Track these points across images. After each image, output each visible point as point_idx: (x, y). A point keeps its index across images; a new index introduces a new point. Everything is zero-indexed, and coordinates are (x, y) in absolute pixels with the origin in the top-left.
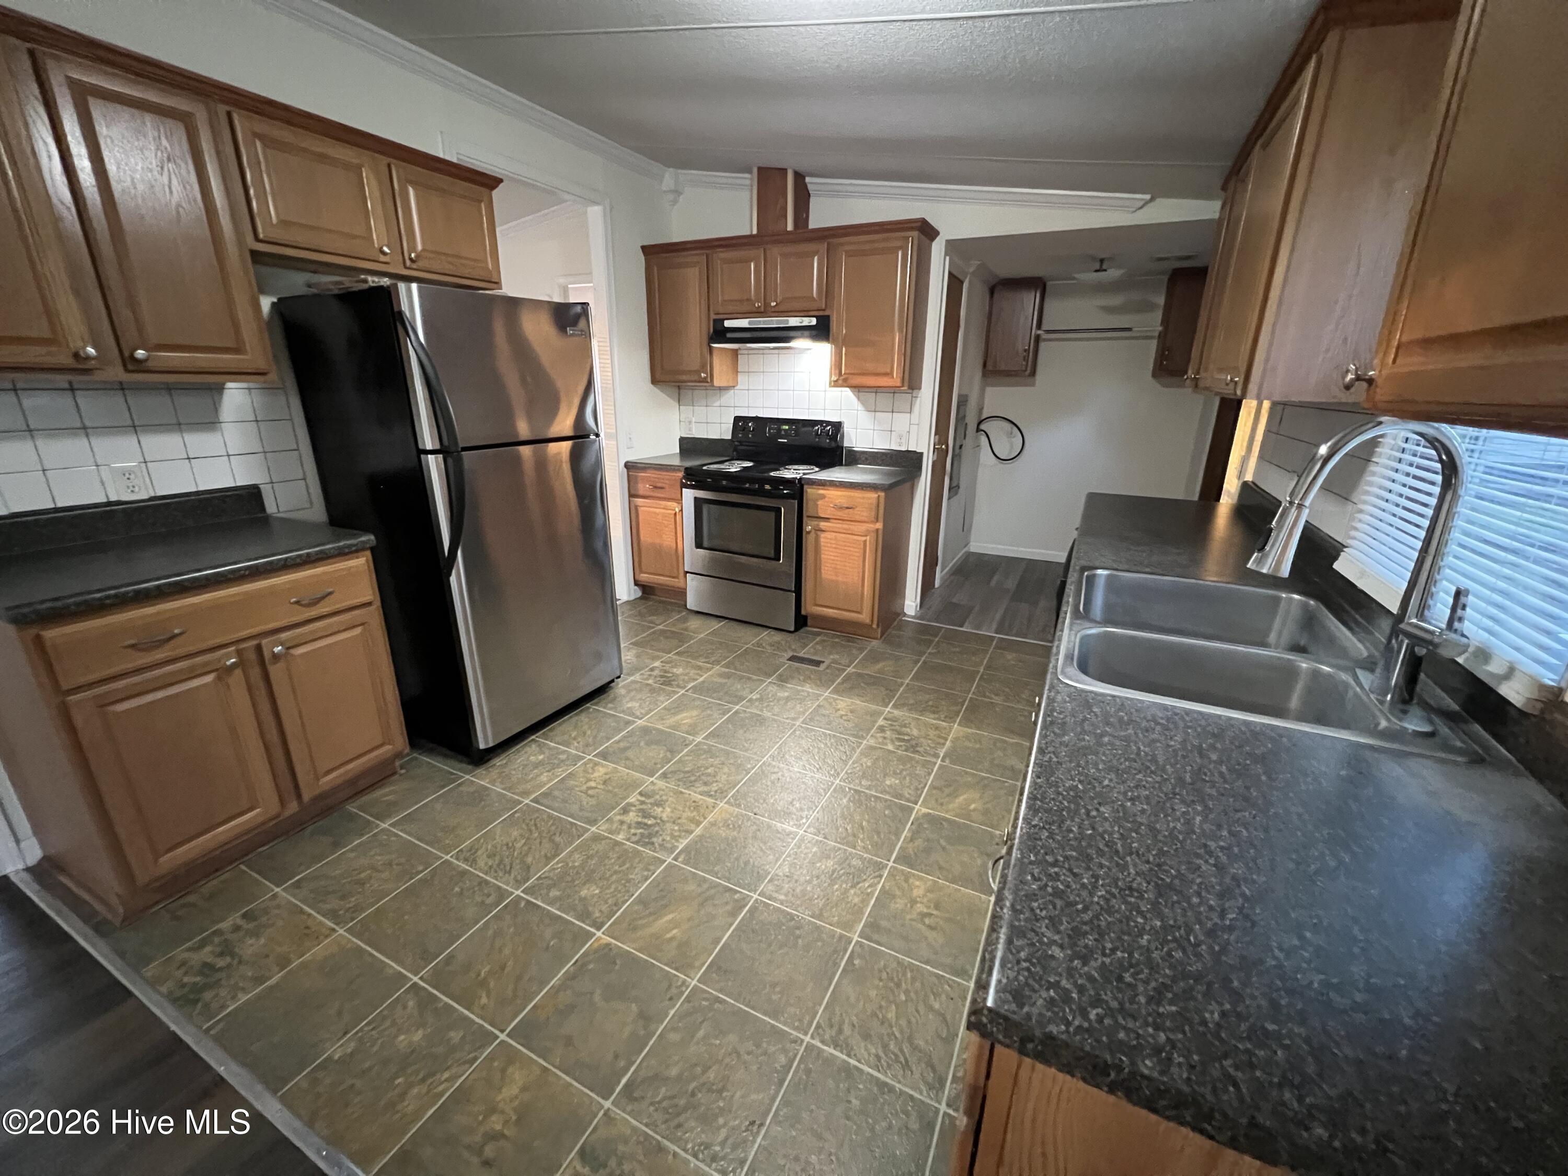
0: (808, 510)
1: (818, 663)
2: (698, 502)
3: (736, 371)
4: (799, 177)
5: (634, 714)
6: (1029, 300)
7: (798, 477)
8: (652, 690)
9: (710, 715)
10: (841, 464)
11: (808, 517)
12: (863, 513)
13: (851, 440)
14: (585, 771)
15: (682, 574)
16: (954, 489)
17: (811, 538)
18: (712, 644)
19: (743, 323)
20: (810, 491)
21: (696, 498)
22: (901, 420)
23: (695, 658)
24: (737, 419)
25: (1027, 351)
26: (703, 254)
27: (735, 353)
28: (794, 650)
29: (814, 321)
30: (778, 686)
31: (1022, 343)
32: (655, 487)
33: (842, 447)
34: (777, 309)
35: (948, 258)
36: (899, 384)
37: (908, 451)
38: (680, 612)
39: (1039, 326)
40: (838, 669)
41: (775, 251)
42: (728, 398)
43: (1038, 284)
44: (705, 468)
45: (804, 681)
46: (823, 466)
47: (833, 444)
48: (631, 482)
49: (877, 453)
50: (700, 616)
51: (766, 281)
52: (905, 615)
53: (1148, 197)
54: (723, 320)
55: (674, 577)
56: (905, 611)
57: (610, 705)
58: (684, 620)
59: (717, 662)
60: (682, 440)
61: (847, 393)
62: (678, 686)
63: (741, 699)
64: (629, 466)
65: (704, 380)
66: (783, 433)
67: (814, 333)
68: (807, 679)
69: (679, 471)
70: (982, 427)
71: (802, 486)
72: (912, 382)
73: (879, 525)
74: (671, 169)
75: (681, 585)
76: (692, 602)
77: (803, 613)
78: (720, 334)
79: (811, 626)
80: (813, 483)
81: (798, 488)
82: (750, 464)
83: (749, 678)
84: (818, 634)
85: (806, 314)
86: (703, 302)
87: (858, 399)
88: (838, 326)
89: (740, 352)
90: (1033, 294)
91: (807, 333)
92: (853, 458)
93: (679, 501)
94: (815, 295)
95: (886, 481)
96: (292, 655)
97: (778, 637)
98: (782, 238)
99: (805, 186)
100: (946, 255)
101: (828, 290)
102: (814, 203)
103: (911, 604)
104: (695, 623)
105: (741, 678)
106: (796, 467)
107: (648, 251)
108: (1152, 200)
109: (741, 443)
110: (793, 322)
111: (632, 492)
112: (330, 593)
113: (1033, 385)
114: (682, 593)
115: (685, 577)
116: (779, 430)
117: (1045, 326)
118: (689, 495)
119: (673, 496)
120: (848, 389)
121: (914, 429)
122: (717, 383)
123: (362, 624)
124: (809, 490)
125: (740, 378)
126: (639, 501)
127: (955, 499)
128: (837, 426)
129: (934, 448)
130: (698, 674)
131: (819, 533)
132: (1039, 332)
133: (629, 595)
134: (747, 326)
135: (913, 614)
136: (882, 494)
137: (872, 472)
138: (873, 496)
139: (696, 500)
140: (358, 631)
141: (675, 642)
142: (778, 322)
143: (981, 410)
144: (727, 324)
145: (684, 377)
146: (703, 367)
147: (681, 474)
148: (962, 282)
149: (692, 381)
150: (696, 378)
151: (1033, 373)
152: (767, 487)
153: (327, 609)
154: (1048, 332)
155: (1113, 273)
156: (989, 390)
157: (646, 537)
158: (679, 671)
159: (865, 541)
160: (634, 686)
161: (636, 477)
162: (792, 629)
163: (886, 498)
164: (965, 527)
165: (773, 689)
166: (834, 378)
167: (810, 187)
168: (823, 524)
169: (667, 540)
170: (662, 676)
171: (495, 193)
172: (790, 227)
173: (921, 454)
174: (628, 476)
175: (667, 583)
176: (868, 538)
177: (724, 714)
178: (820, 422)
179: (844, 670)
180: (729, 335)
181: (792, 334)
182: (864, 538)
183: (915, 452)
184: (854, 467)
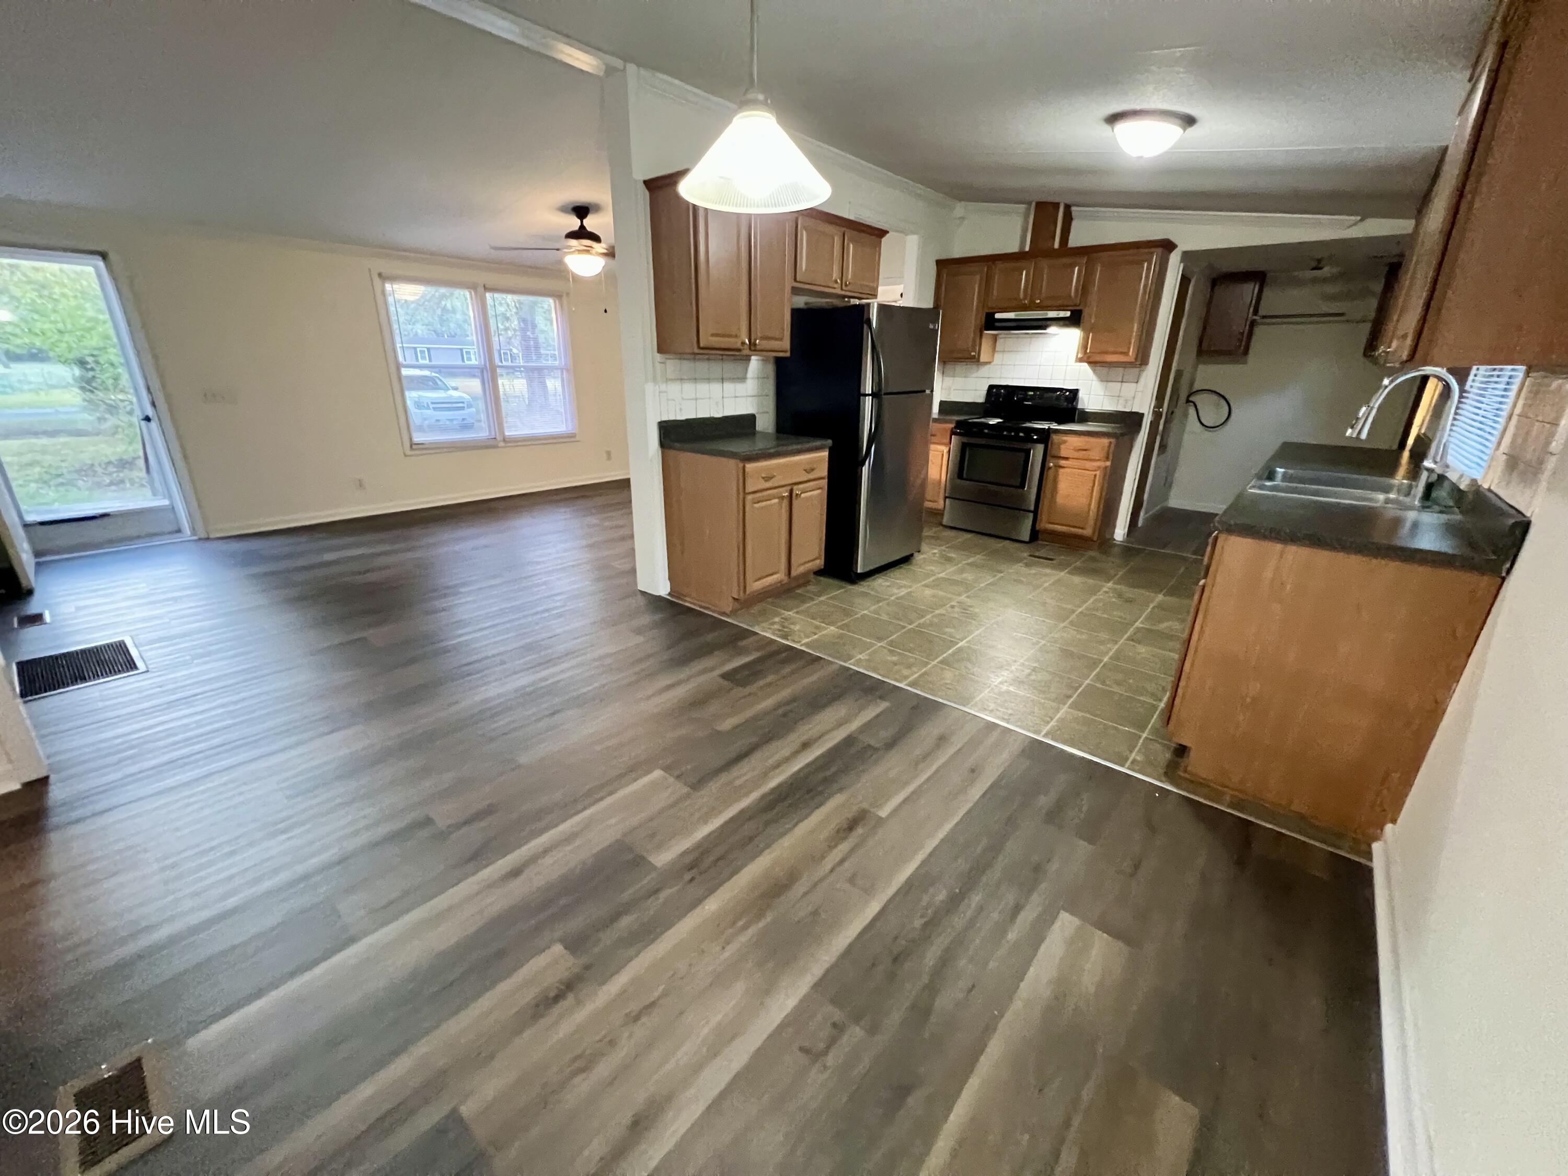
0: (1053, 452)
1: (1052, 559)
2: (963, 445)
3: (994, 350)
4: (1068, 207)
6: (1249, 290)
7: (1044, 428)
8: (940, 563)
9: (982, 578)
10: (1076, 420)
11: (1052, 456)
12: (1096, 453)
13: (1083, 402)
16: (1163, 447)
17: (1051, 473)
19: (1011, 315)
20: (1055, 438)
22: (1128, 389)
23: (961, 550)
24: (991, 387)
25: (1242, 334)
26: (984, 266)
27: (996, 337)
28: (1030, 552)
29: (1068, 314)
31: (1239, 326)
33: (1077, 408)
34: (1040, 305)
35: (1182, 265)
36: (1133, 360)
37: (1132, 412)
39: (1256, 312)
40: (1069, 562)
41: (1045, 264)
42: (984, 371)
43: (1259, 277)
44: (969, 421)
45: (1044, 567)
46: (1063, 421)
47: (1070, 406)
49: (1105, 413)
50: (953, 530)
51: (1034, 283)
52: (1115, 540)
53: (1359, 218)
54: (993, 314)
55: (934, 502)
56: (1115, 536)
57: (916, 567)
59: (977, 554)
60: (942, 403)
61: (1085, 366)
62: (957, 562)
63: (1002, 571)
65: (974, 357)
66: (1029, 396)
67: (1067, 322)
68: (1046, 566)
69: (951, 423)
70: (1191, 399)
71: (1049, 435)
72: (1142, 359)
73: (1108, 463)
74: (963, 203)
75: (940, 506)
77: (1037, 529)
78: (991, 323)
79: (1042, 540)
80: (1056, 432)
81: (1045, 436)
82: (1003, 420)
84: (1051, 543)
85: (1063, 308)
86: (981, 300)
87: (1094, 371)
88: (1090, 315)
89: (1000, 337)
90: (1253, 284)
91: (1060, 322)
92: (1085, 417)
93: (948, 445)
94: (1073, 294)
95: (1115, 433)
98: (1050, 254)
99: (1071, 213)
100: (1181, 262)
101: (1085, 288)
102: (1075, 224)
103: (1120, 532)
104: (950, 533)
106: (1042, 421)
107: (942, 264)
108: (1361, 220)
109: (994, 405)
110: (1052, 314)
113: (1245, 363)
114: (940, 513)
116: (1025, 395)
117: (1262, 312)
118: (956, 440)
119: (946, 440)
120: (1086, 364)
121: (1139, 395)
122: (980, 359)
123: (821, 488)
125: (996, 355)
127: (1163, 456)
128: (1075, 393)
129: (1154, 411)
130: (966, 558)
131: (1059, 468)
132: (1255, 317)
134: (1013, 318)
135: (1120, 540)
136: (1113, 440)
137: (1102, 425)
138: (1105, 441)
140: (813, 493)
142: (1039, 315)
143: (1192, 384)
144: (998, 316)
145: (956, 355)
146: (974, 346)
147: (952, 426)
148: (1190, 281)
149: (965, 358)
150: (969, 356)
151: (1246, 352)
152: (1021, 434)
154: (1264, 317)
155: (1327, 271)
156: (1201, 367)
159: (1095, 476)
162: (1027, 538)
164: (1167, 483)
165: (1023, 569)
166: (1080, 356)
167: (1073, 214)
168: (1062, 462)
172: (1056, 245)
173: (1143, 414)
176: (1098, 473)
177: (992, 578)
178: (1061, 390)
179: (1074, 563)
180: (997, 324)
181: (1049, 323)
182: (1094, 473)
183: (1137, 413)
184: (1087, 422)
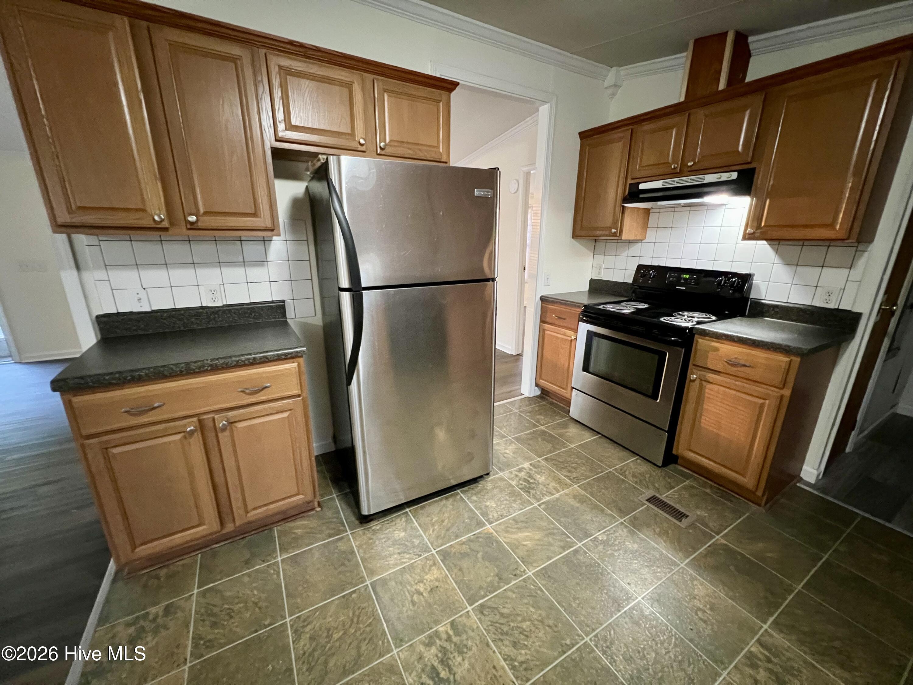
0: (696, 358)
1: (680, 516)
2: (590, 335)
3: (645, 226)
4: (741, 39)
5: (487, 515)
7: (689, 325)
8: (513, 494)
9: (550, 544)
10: (742, 315)
11: (694, 365)
12: (764, 374)
14: (423, 569)
15: (569, 388)
17: (694, 386)
18: (578, 457)
19: (657, 184)
21: (588, 331)
22: (835, 276)
23: (560, 469)
24: (640, 267)
26: (628, 130)
27: (647, 211)
28: (658, 490)
29: (734, 175)
30: (630, 531)
32: (559, 318)
33: (749, 298)
34: (694, 168)
37: (838, 310)
38: (563, 417)
40: (704, 533)
41: (700, 114)
42: (635, 249)
44: (601, 307)
45: (659, 534)
46: (721, 317)
47: (737, 295)
48: (544, 311)
49: (791, 308)
50: (578, 426)
51: (686, 143)
52: (801, 481)
54: (639, 184)
55: (563, 388)
56: (802, 475)
57: (474, 498)
58: (565, 426)
59: (576, 480)
60: (592, 281)
62: (534, 497)
63: (587, 535)
64: (543, 299)
65: (615, 235)
66: (682, 281)
67: (733, 186)
68: (664, 533)
69: (579, 307)
71: (693, 335)
72: (861, 234)
73: (786, 391)
74: (614, 68)
75: (568, 396)
76: (574, 412)
77: (674, 452)
78: (635, 196)
79: (681, 467)
80: (705, 334)
81: (687, 337)
82: (645, 306)
83: (603, 510)
84: (687, 477)
85: (726, 169)
86: (622, 169)
87: (777, 252)
88: (764, 178)
89: (651, 211)
91: (724, 188)
92: (759, 310)
93: (576, 331)
94: (740, 150)
95: (806, 346)
96: (236, 427)
97: (643, 468)
98: (712, 99)
99: (747, 46)
101: (758, 142)
102: (754, 61)
103: (812, 471)
104: (573, 430)
105: (596, 507)
106: (690, 314)
107: (583, 135)
109: (640, 287)
110: (710, 178)
111: (543, 319)
112: (267, 387)
114: (568, 402)
115: (572, 391)
116: (679, 278)
118: (584, 328)
119: (572, 327)
121: (855, 287)
122: (624, 237)
123: (290, 410)
124: (700, 341)
125: (649, 233)
126: (547, 326)
128: (747, 278)
129: (880, 309)
130: (555, 489)
131: (704, 383)
133: (530, 394)
134: (661, 186)
135: (813, 481)
136: (796, 359)
137: (783, 328)
138: (782, 360)
139: (589, 332)
140: (286, 415)
141: (549, 446)
142: (692, 181)
144: (642, 186)
145: (598, 233)
146: (615, 224)
147: (580, 310)
149: (604, 236)
150: (607, 233)
152: (656, 332)
153: (264, 398)
157: (547, 354)
158: (541, 479)
159: (762, 406)
160: (500, 483)
161: (547, 308)
162: (660, 464)
163: (801, 363)
165: (623, 532)
166: (749, 230)
167: (752, 46)
168: (711, 376)
169: (563, 360)
170: (526, 480)
171: (453, 94)
172: (722, 85)
173: (860, 314)
174: (542, 306)
175: (557, 391)
176: (767, 402)
177: (564, 548)
178: (726, 274)
179: (712, 537)
180: (641, 196)
181: (707, 189)
182: (761, 401)
183: (849, 311)
184: (759, 320)
